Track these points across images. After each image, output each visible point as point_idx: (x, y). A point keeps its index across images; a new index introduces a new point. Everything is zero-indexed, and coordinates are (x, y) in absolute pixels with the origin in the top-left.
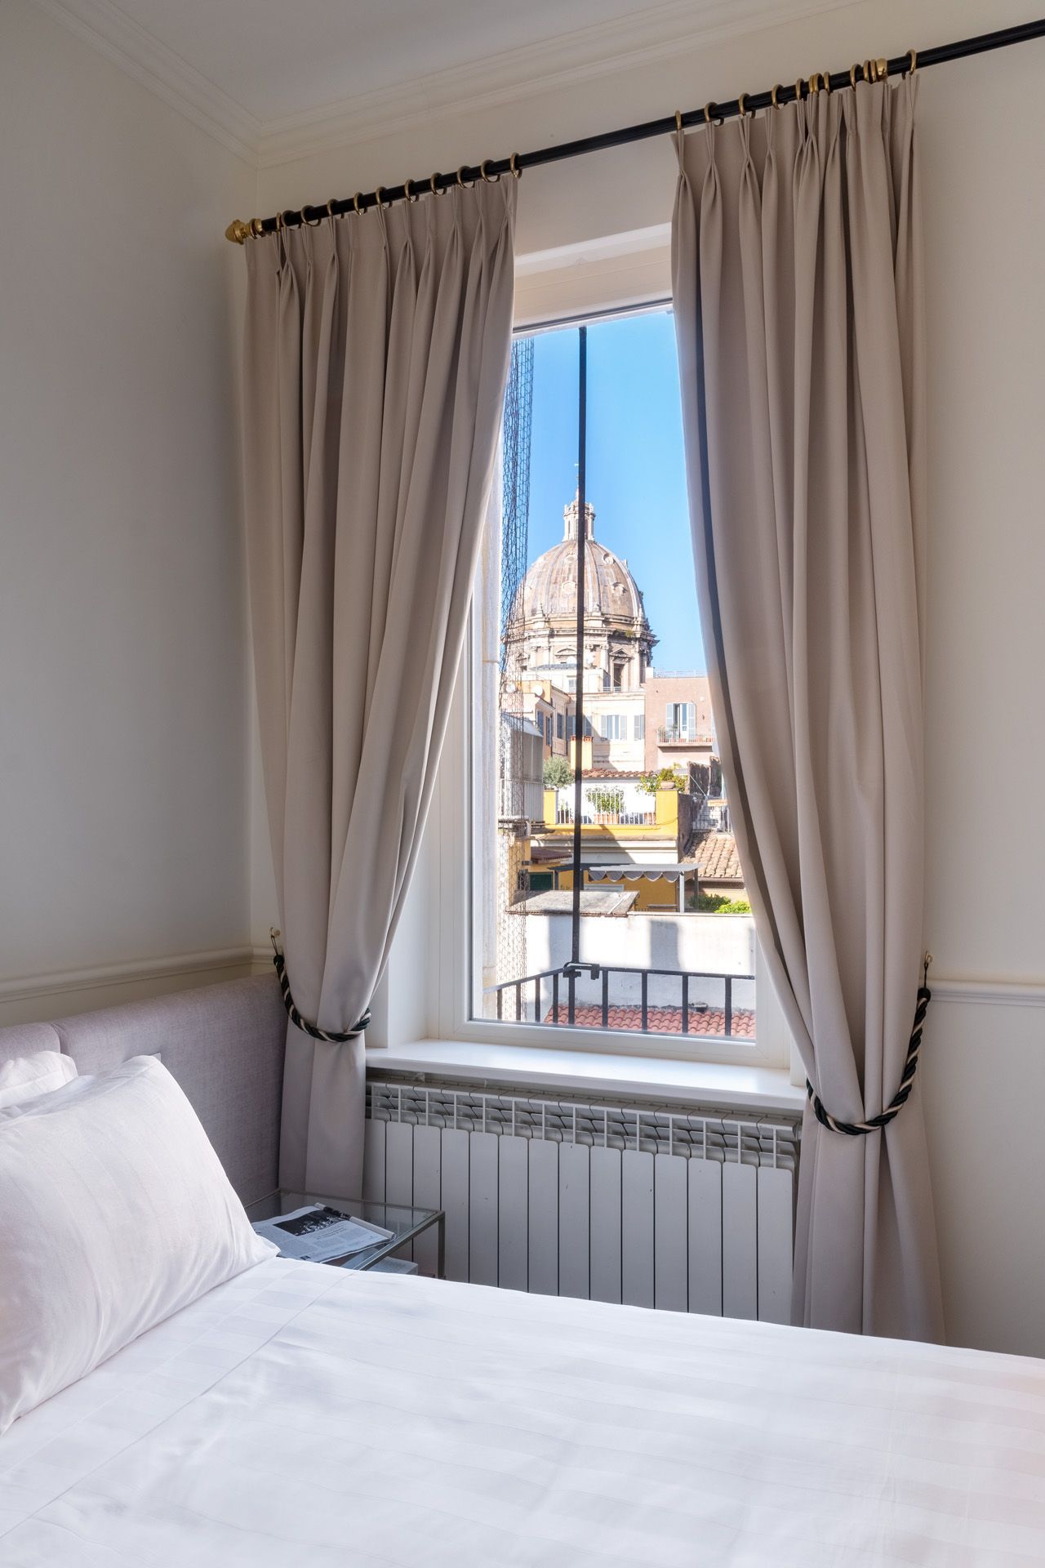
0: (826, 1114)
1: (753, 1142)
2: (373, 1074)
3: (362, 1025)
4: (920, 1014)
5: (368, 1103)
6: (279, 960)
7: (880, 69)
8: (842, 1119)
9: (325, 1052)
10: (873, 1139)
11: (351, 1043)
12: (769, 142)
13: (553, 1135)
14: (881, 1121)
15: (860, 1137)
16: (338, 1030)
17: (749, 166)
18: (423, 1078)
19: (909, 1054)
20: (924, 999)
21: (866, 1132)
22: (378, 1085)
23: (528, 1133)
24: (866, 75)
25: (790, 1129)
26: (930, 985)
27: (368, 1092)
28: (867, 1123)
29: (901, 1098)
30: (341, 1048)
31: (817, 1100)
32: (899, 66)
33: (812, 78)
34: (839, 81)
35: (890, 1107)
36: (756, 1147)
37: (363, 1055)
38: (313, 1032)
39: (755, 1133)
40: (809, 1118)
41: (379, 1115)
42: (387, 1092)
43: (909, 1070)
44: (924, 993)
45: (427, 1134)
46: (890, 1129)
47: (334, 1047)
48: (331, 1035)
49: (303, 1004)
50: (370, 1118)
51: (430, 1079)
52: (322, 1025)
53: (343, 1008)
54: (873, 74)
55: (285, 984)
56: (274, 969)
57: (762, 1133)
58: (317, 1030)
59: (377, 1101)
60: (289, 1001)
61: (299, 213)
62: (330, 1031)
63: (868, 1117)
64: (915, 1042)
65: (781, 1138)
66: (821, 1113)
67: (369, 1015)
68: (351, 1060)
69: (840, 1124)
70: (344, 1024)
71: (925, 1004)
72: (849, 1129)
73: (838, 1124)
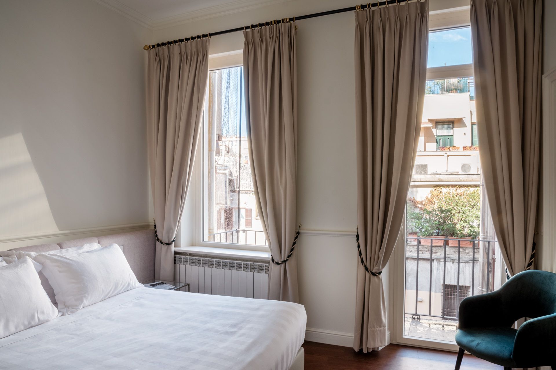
0: (274, 260)
1: (260, 268)
2: (176, 253)
3: (173, 241)
4: (297, 237)
5: (175, 260)
6: (155, 226)
7: (288, 20)
8: (276, 261)
9: (164, 247)
10: (283, 265)
11: (170, 245)
12: (264, 34)
13: (217, 267)
14: (285, 261)
15: (280, 265)
16: (167, 242)
17: (260, 39)
18: (189, 254)
19: (293, 246)
20: (298, 234)
21: (281, 264)
22: (177, 256)
23: (212, 267)
24: (284, 21)
25: (268, 264)
26: (300, 231)
27: (175, 257)
28: (281, 262)
29: (289, 256)
30: (168, 247)
31: (272, 257)
32: (291, 20)
33: (273, 21)
34: (279, 22)
35: (287, 258)
36: (261, 269)
37: (173, 248)
38: (161, 243)
39: (261, 265)
40: (271, 262)
41: (178, 263)
42: (180, 258)
43: (292, 250)
44: (298, 233)
45: (189, 267)
46: (287, 263)
47: (167, 246)
48: (166, 244)
49: (159, 236)
50: (176, 263)
51: (191, 254)
52: (164, 241)
53: (168, 237)
54: (286, 21)
55: (156, 232)
56: (154, 228)
57: (263, 266)
58: (162, 242)
59: (177, 260)
60: (157, 236)
61: (160, 44)
62: (165, 242)
63: (282, 261)
64: (294, 244)
65: (266, 266)
66: (273, 260)
67: (175, 239)
68: (171, 249)
69: (276, 263)
70: (169, 241)
71: (298, 235)
72: (278, 263)
73: (275, 262)
